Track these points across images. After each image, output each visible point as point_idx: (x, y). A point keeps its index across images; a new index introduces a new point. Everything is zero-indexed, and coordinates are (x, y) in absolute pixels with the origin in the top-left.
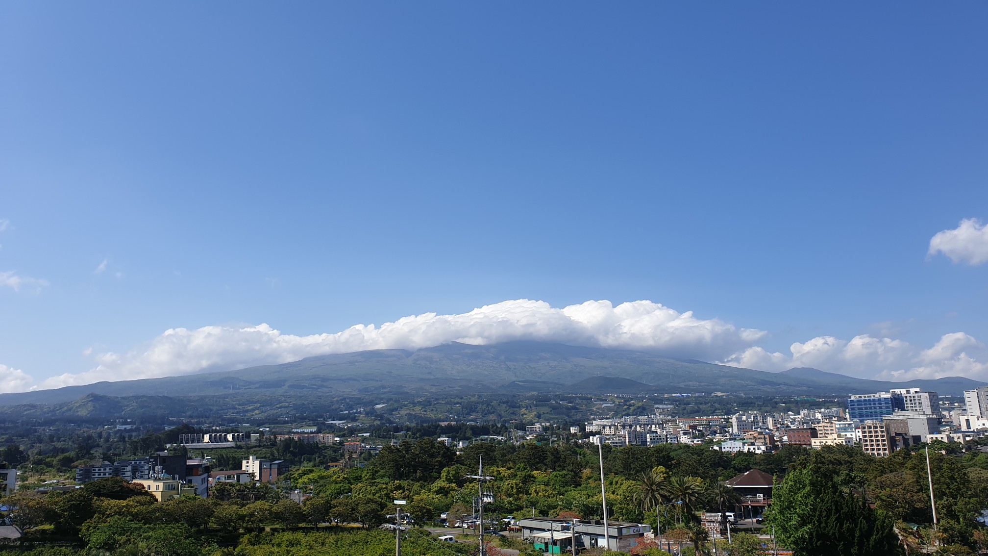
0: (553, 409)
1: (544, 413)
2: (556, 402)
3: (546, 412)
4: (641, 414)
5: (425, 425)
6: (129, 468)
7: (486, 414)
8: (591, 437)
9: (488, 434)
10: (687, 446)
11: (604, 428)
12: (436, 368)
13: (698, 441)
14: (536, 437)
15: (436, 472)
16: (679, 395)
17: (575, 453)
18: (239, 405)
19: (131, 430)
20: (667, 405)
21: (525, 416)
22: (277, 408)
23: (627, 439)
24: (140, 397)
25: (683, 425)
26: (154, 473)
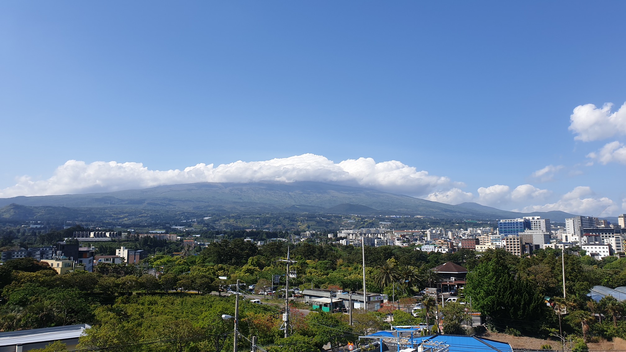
0: (318, 223)
1: (312, 225)
2: (320, 219)
3: (313, 224)
4: (371, 227)
5: (236, 231)
6: (39, 252)
7: (275, 225)
8: (341, 240)
9: (277, 237)
10: (400, 247)
11: (349, 235)
12: (244, 196)
13: (406, 245)
14: (307, 240)
15: (245, 260)
16: (394, 216)
17: (332, 250)
18: (114, 214)
19: (40, 228)
20: (387, 222)
21: (300, 227)
22: (139, 217)
23: (363, 242)
24: (47, 207)
25: (397, 235)
26: (56, 255)
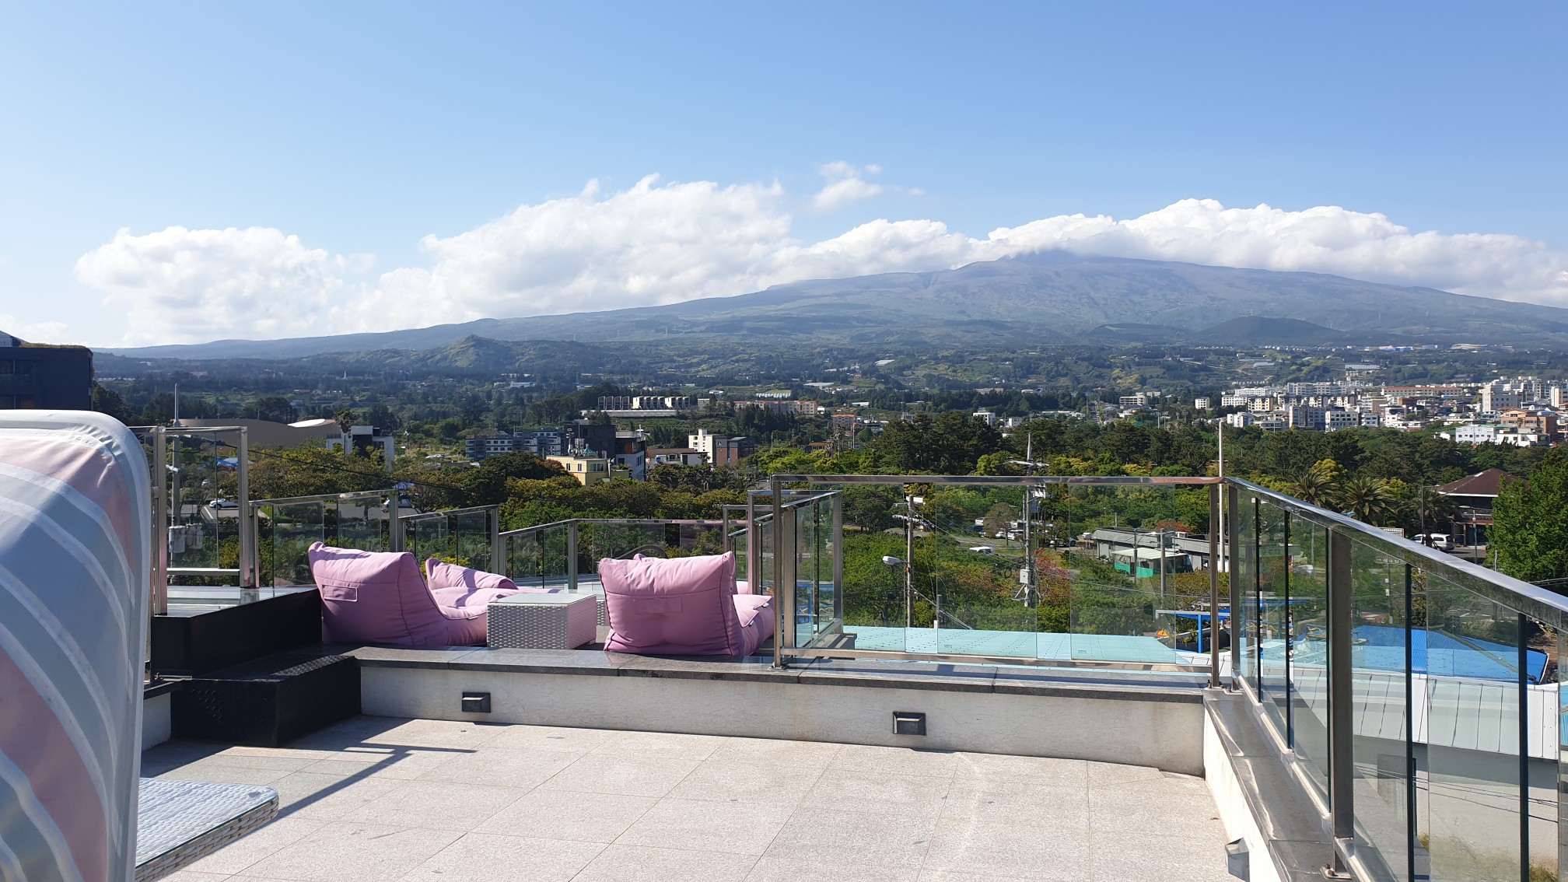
0: (1168, 370)
1: (1151, 377)
2: (1174, 359)
3: (1154, 375)
4: (1321, 379)
5: (954, 392)
6: (535, 441)
7: (1053, 377)
8: (1229, 416)
9: (1056, 407)
10: (1394, 432)
11: (1253, 400)
12: (973, 304)
13: (1416, 424)
14: (1135, 414)
15: (969, 461)
16: (1390, 347)
17: (1199, 439)
18: (679, 356)
19: (530, 390)
20: (1367, 364)
21: (1119, 381)
22: (732, 361)
23: (1291, 418)
24: (538, 342)
25: (1391, 398)
26: (574, 447)
